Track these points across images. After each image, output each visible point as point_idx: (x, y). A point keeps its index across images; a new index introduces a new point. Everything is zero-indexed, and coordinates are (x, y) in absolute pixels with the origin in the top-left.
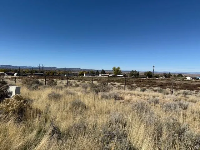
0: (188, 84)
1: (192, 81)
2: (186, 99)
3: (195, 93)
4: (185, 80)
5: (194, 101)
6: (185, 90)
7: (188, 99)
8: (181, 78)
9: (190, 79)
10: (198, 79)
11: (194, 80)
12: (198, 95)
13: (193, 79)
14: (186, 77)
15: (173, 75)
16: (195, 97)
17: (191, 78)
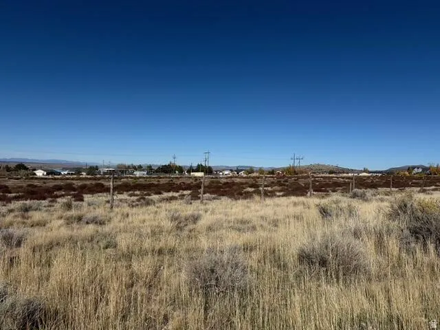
0: (36, 186)
1: (46, 179)
2: (25, 221)
3: (46, 204)
4: (32, 178)
5: (41, 224)
6: (26, 200)
7: (29, 221)
8: (22, 172)
9: (43, 174)
10: (60, 174)
11: (50, 177)
12: (52, 209)
13: (48, 174)
14: (35, 170)
15: (4, 165)
16: (45, 214)
17: (45, 174)
